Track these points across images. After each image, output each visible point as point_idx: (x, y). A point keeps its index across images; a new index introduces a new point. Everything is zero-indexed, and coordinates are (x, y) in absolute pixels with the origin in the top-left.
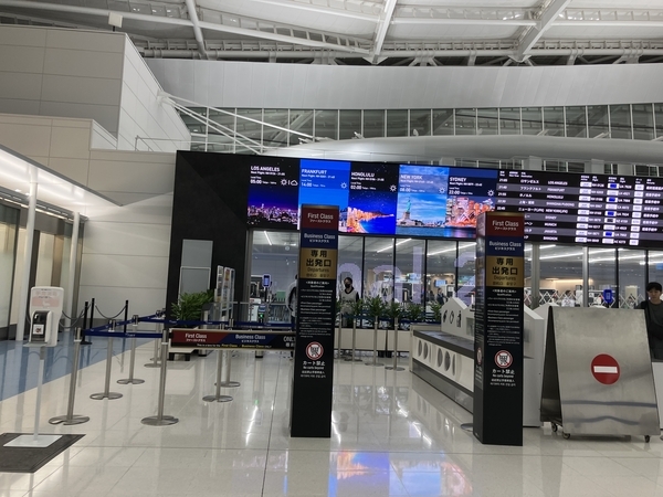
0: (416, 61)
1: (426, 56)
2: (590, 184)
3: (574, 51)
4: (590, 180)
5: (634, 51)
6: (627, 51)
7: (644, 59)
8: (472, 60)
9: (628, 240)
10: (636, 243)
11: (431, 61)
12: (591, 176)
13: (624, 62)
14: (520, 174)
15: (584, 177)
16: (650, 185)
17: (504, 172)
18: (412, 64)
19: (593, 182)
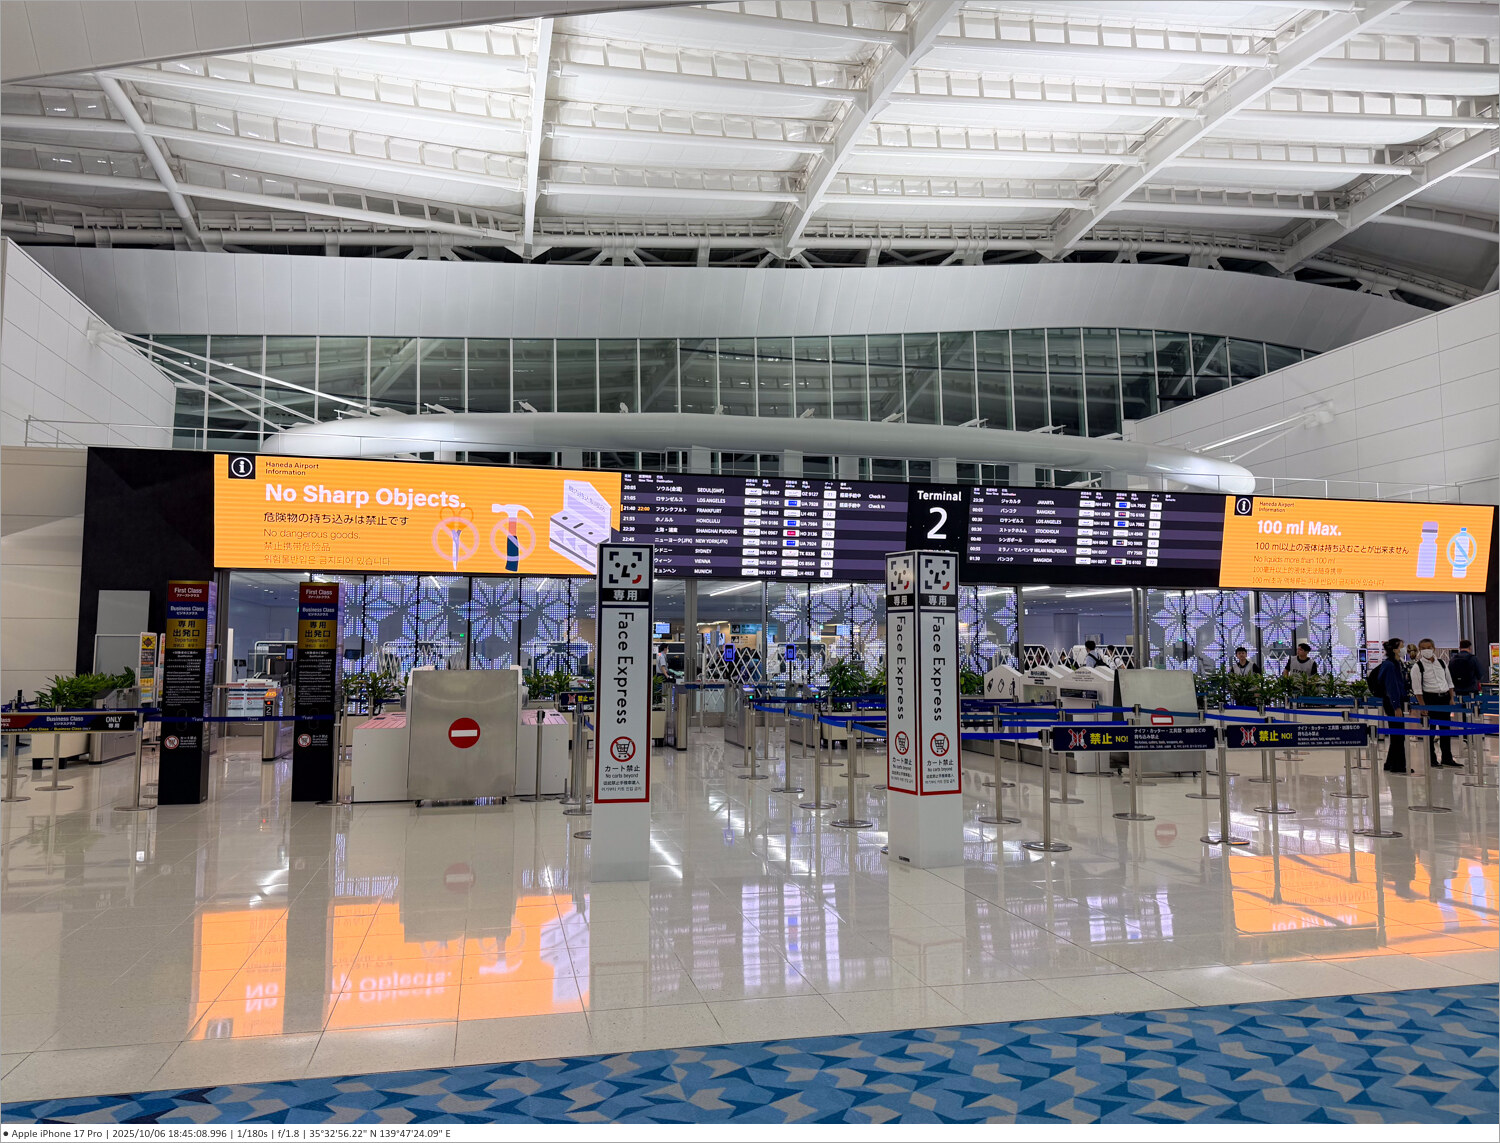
0: (603, 255)
1: (620, 247)
2: (759, 491)
3: (875, 243)
4: (759, 485)
5: (973, 243)
6: (962, 243)
7: (991, 257)
8: (703, 255)
9: (817, 570)
11: (631, 255)
12: (760, 479)
13: (958, 262)
14: (654, 478)
15: (750, 480)
16: (845, 491)
17: (630, 476)
18: (598, 259)
19: (764, 489)
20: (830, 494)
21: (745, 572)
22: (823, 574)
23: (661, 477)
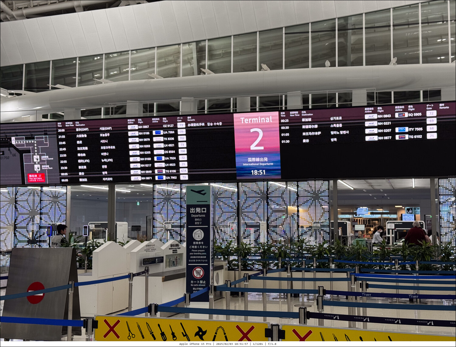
2: (136, 127)
4: (136, 123)
9: (178, 176)
10: (186, 178)
12: (136, 118)
14: (74, 124)
15: (130, 120)
16: (191, 122)
17: (60, 123)
19: (139, 125)
20: (181, 125)
21: (133, 178)
22: (182, 178)
23: (78, 123)
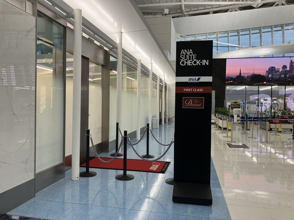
18: (275, 5)
